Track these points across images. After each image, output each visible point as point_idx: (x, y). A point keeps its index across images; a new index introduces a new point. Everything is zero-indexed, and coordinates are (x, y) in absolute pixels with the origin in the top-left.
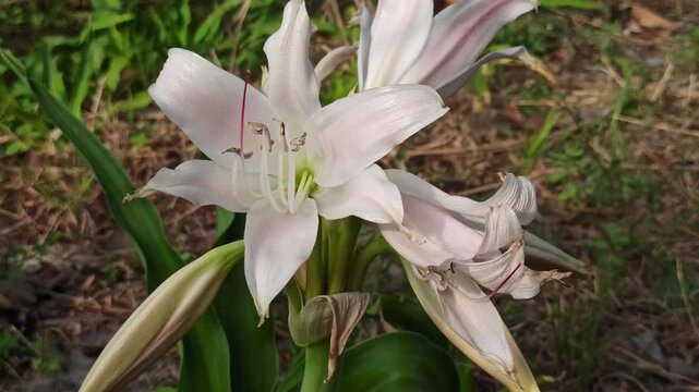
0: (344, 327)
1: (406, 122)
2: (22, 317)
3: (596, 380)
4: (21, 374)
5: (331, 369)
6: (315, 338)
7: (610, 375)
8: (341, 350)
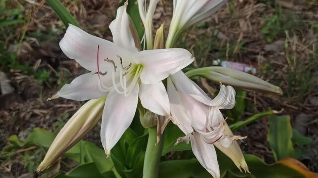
0: (163, 123)
1: (173, 67)
2: (54, 60)
3: (307, 96)
4: (53, 87)
5: (158, 140)
6: (151, 126)
7: (314, 94)
8: (162, 132)
